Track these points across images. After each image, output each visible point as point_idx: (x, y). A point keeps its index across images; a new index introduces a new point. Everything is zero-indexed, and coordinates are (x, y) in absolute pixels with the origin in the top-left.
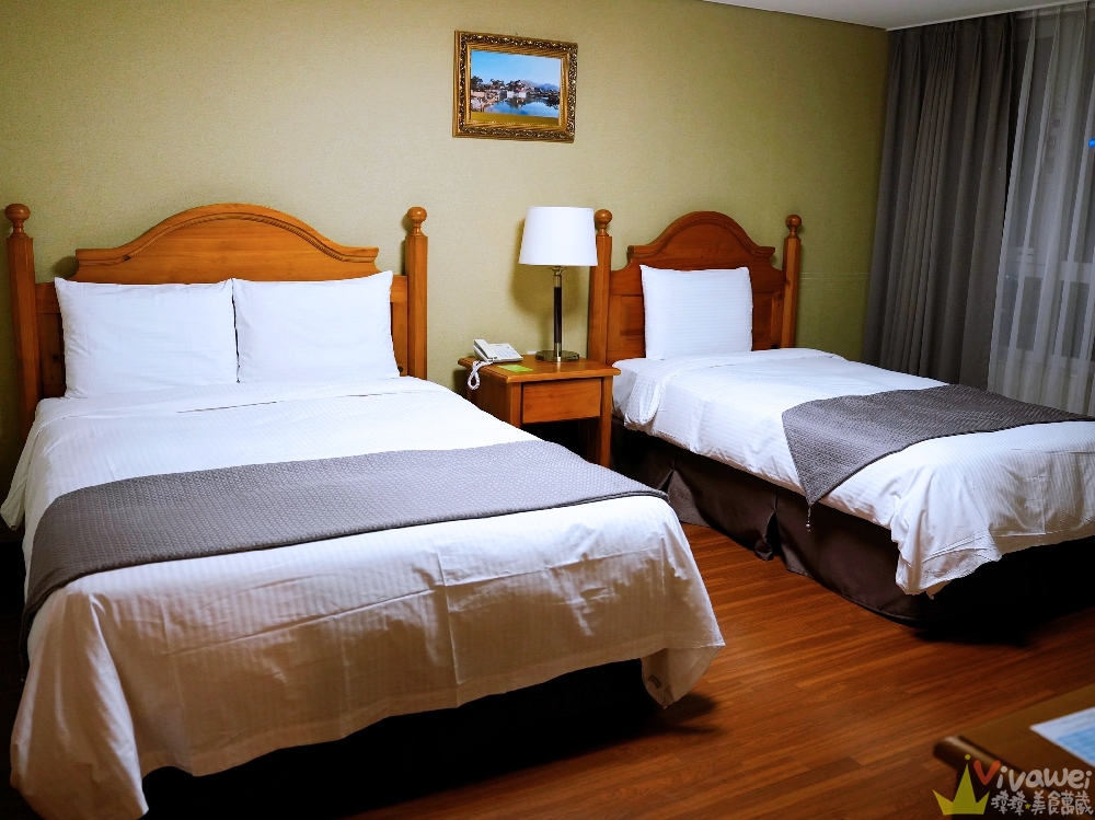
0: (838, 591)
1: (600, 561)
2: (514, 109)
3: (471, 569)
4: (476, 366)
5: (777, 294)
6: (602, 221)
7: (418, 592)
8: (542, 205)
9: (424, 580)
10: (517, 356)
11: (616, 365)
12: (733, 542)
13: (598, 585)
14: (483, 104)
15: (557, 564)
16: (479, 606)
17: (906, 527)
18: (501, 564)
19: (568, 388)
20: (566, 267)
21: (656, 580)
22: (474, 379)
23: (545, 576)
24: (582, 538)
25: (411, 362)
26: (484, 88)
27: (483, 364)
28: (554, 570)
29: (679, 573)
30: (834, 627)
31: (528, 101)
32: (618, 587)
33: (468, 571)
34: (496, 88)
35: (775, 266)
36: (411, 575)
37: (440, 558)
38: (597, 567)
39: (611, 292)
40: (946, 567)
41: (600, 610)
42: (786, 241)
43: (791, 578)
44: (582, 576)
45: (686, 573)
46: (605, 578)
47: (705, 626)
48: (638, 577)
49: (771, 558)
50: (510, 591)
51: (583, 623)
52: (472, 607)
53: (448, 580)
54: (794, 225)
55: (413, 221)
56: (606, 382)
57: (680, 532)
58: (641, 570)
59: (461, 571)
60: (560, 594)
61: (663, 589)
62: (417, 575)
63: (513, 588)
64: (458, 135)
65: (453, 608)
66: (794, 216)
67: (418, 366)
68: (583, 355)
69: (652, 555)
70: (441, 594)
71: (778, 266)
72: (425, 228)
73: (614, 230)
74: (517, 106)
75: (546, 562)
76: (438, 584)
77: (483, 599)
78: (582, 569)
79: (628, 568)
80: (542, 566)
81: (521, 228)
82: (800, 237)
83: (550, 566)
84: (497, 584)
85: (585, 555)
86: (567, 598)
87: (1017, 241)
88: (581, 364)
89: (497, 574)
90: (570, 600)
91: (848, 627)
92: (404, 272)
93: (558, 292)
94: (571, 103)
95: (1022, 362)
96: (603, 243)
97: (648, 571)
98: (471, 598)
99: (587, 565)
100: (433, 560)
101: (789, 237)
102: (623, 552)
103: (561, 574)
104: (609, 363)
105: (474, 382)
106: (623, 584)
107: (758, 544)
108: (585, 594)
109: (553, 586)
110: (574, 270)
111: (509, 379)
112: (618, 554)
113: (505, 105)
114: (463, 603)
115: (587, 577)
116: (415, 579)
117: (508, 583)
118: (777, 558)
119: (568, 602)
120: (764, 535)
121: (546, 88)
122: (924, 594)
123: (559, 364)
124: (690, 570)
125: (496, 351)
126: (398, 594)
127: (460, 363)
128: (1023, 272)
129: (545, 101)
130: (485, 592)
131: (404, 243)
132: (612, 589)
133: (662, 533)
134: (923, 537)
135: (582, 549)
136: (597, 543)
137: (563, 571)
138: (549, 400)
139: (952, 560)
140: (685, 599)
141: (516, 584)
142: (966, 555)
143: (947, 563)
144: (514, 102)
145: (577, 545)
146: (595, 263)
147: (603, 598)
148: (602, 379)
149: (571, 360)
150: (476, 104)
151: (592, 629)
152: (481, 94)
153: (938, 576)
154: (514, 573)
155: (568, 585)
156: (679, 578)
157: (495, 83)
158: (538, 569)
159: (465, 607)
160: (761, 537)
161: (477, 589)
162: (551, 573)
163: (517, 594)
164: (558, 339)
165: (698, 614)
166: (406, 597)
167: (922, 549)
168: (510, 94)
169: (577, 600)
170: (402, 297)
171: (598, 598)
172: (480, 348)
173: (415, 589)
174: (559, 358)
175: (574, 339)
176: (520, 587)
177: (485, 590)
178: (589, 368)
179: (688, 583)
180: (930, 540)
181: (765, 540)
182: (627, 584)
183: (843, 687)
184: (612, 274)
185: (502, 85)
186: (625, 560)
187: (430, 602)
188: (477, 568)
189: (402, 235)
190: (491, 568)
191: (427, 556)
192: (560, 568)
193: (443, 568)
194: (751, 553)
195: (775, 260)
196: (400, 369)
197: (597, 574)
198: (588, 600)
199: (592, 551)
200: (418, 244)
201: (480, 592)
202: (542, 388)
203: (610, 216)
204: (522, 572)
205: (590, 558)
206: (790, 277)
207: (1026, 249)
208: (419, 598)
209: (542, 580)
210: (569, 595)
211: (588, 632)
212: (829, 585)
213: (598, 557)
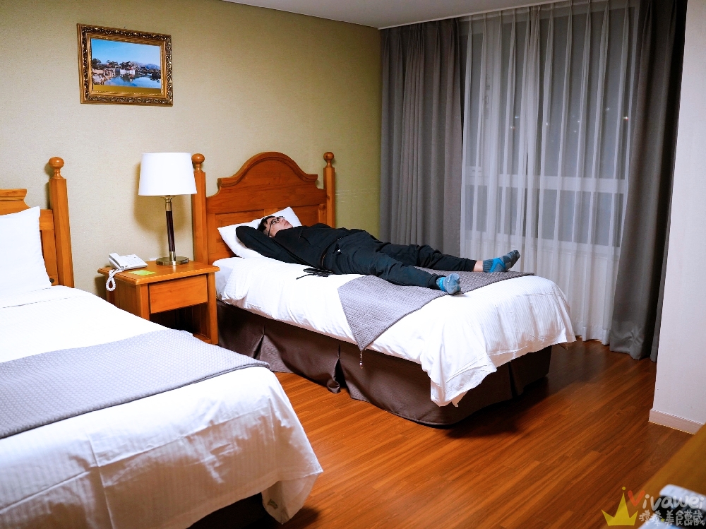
0: (389, 410)
1: (224, 424)
2: (126, 82)
3: (119, 448)
4: (111, 273)
5: (322, 205)
6: (197, 162)
7: (75, 476)
8: (153, 152)
9: (80, 465)
10: (143, 264)
11: (216, 264)
12: (312, 383)
13: (224, 443)
14: (103, 79)
15: (190, 432)
16: (130, 477)
17: (431, 360)
18: (145, 440)
19: (183, 283)
20: (174, 196)
21: (267, 431)
22: (111, 283)
23: (181, 443)
24: (208, 408)
25: (60, 273)
26: (103, 67)
27: (117, 271)
28: (188, 437)
29: (284, 423)
30: (390, 438)
31: (137, 76)
32: (240, 442)
33: (117, 451)
34: (112, 67)
35: (319, 187)
36: (68, 463)
37: (92, 443)
38: (222, 429)
39: (208, 212)
40: (463, 382)
41: (227, 461)
42: (325, 170)
43: (355, 404)
44: (211, 438)
45: (289, 422)
46: (229, 437)
47: (307, 460)
48: (254, 432)
49: (339, 391)
50: (154, 461)
51: (215, 475)
52: (123, 480)
53: (100, 461)
54: (329, 158)
55: (53, 168)
56: (210, 277)
57: (282, 392)
58: (256, 426)
59: (112, 451)
60: (195, 456)
61: (274, 437)
62: (74, 463)
63: (156, 458)
64: (85, 102)
65: (107, 483)
66: (328, 153)
67: (66, 277)
68: (191, 258)
69: (263, 413)
70: (95, 474)
71: (321, 186)
72: (64, 172)
73: (206, 167)
74: (129, 80)
75: (181, 432)
76: (92, 466)
77: (132, 471)
78: (211, 433)
79: (246, 426)
80: (179, 436)
81: (139, 169)
82: (333, 166)
83: (185, 435)
84: (143, 457)
85: (211, 422)
86: (201, 457)
87: (472, 162)
88: (190, 265)
89: (142, 449)
90: (203, 458)
91: (401, 436)
92: (49, 206)
93: (169, 215)
94: (169, 77)
95: (481, 240)
96: (200, 178)
97: (261, 425)
98: (122, 472)
99: (214, 429)
100: (86, 447)
101: (327, 167)
102: (241, 414)
103: (194, 440)
104: (210, 263)
105: (111, 285)
106: (243, 440)
107: (330, 382)
108: (216, 452)
109: (189, 451)
110: (179, 198)
111: (137, 282)
112: (237, 416)
113: (119, 79)
114: (115, 478)
115: (215, 438)
116: (72, 466)
117: (152, 455)
118: (343, 391)
119: (202, 461)
120: (333, 376)
121: (150, 67)
122: (451, 404)
123: (174, 267)
124: (293, 421)
125: (127, 261)
126: (57, 481)
127: (99, 272)
128: (477, 183)
129: (150, 77)
130: (133, 465)
131: (48, 185)
132: (235, 444)
133: (269, 395)
134: (444, 365)
135: (208, 418)
136: (220, 411)
137: (196, 437)
138: (169, 294)
139: (465, 378)
140: (290, 442)
141: (159, 454)
142: (473, 372)
143: (463, 380)
144: (126, 77)
145: (204, 415)
146: (195, 192)
147: (229, 453)
148: (207, 275)
149: (183, 263)
150: (98, 79)
151: (223, 478)
152: (101, 72)
153: (458, 389)
154: (156, 446)
155: (201, 446)
156: (284, 427)
157: (110, 64)
158: (174, 439)
159: (117, 481)
160: (330, 378)
161: (126, 464)
162: (186, 440)
163: (161, 462)
164: (172, 248)
165: (302, 452)
166: (65, 482)
167: (445, 373)
168: (123, 72)
169: (208, 458)
170: (49, 225)
171: (225, 453)
172: (114, 260)
173: (72, 474)
174: (174, 263)
175: (184, 248)
176: (162, 456)
177: (133, 463)
178: (196, 268)
179: (291, 429)
180: (449, 366)
181: (334, 379)
182: (246, 438)
183: (405, 483)
184: (207, 199)
185: (117, 65)
186: (242, 420)
187: (87, 482)
188: (125, 446)
189: (46, 179)
190: (136, 444)
191: (81, 444)
192: (193, 435)
193: (95, 451)
194: (325, 389)
195: (318, 183)
196: (52, 281)
197: (222, 435)
198: (218, 457)
199: (217, 417)
200: (59, 185)
201: (129, 466)
202: (163, 286)
203: (203, 159)
204: (162, 444)
205: (216, 423)
206: (329, 194)
207: (477, 168)
208: (77, 481)
209: (180, 448)
210: (202, 455)
211: (220, 481)
212: (382, 407)
213: (221, 421)
